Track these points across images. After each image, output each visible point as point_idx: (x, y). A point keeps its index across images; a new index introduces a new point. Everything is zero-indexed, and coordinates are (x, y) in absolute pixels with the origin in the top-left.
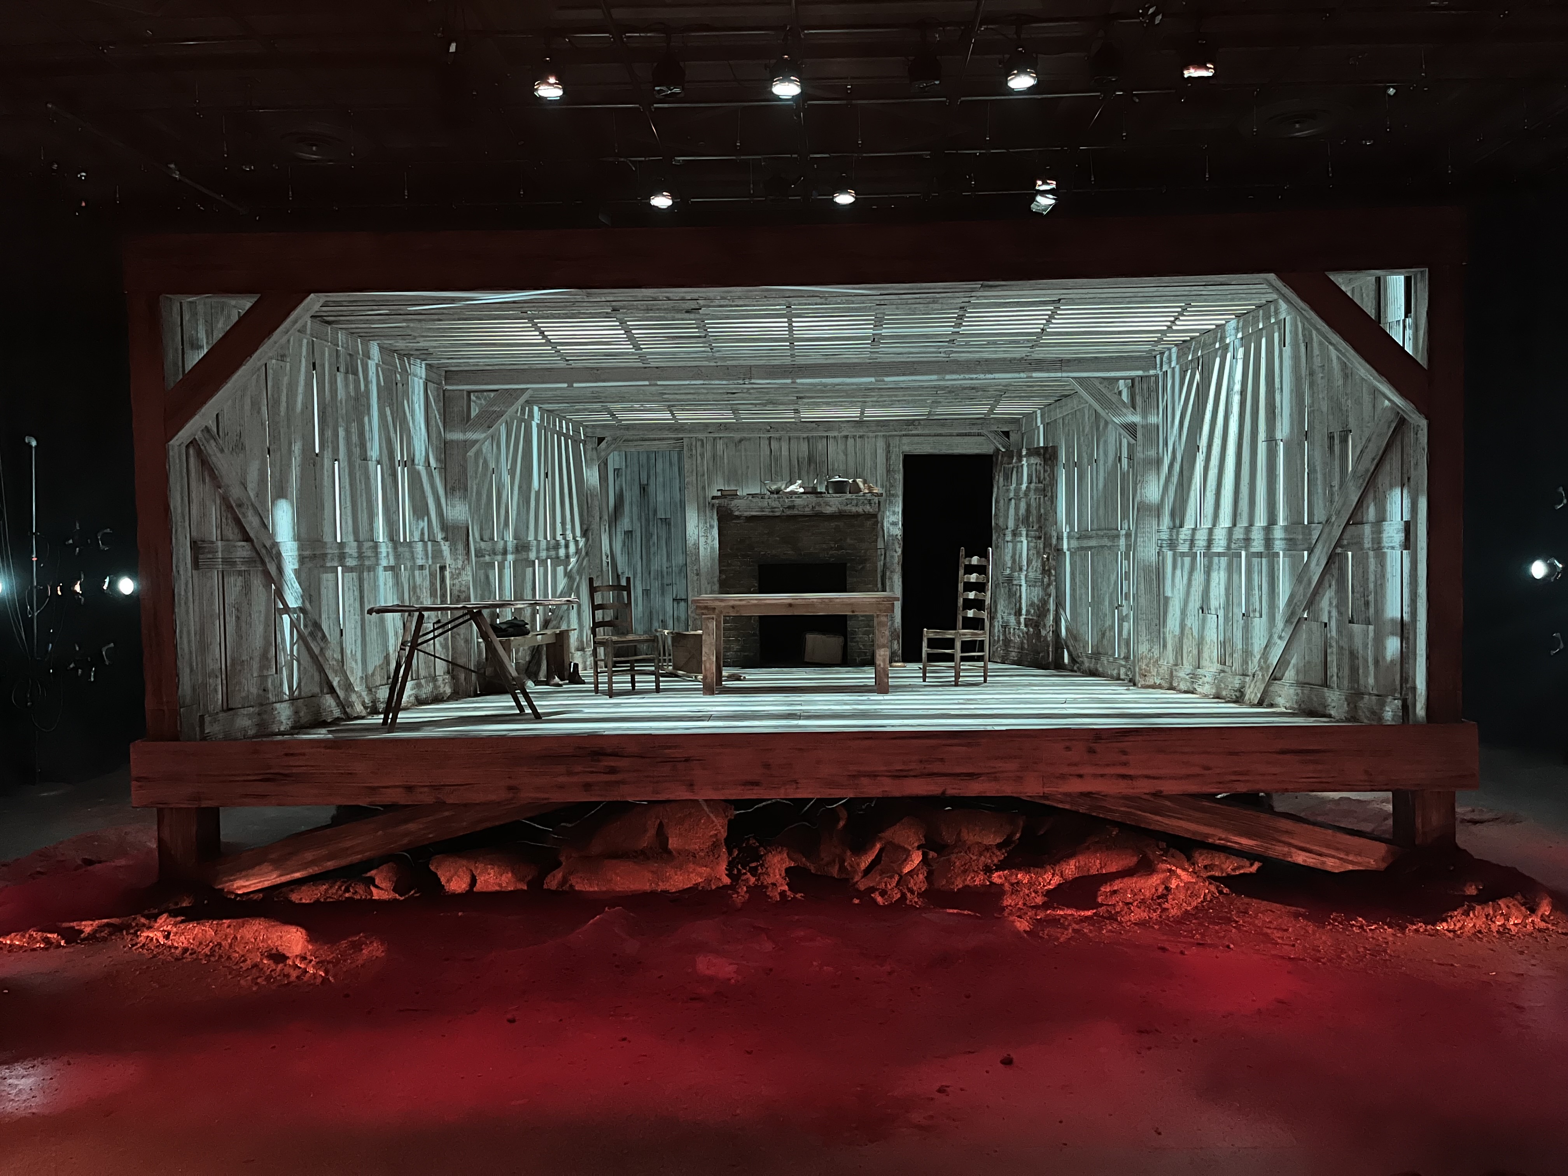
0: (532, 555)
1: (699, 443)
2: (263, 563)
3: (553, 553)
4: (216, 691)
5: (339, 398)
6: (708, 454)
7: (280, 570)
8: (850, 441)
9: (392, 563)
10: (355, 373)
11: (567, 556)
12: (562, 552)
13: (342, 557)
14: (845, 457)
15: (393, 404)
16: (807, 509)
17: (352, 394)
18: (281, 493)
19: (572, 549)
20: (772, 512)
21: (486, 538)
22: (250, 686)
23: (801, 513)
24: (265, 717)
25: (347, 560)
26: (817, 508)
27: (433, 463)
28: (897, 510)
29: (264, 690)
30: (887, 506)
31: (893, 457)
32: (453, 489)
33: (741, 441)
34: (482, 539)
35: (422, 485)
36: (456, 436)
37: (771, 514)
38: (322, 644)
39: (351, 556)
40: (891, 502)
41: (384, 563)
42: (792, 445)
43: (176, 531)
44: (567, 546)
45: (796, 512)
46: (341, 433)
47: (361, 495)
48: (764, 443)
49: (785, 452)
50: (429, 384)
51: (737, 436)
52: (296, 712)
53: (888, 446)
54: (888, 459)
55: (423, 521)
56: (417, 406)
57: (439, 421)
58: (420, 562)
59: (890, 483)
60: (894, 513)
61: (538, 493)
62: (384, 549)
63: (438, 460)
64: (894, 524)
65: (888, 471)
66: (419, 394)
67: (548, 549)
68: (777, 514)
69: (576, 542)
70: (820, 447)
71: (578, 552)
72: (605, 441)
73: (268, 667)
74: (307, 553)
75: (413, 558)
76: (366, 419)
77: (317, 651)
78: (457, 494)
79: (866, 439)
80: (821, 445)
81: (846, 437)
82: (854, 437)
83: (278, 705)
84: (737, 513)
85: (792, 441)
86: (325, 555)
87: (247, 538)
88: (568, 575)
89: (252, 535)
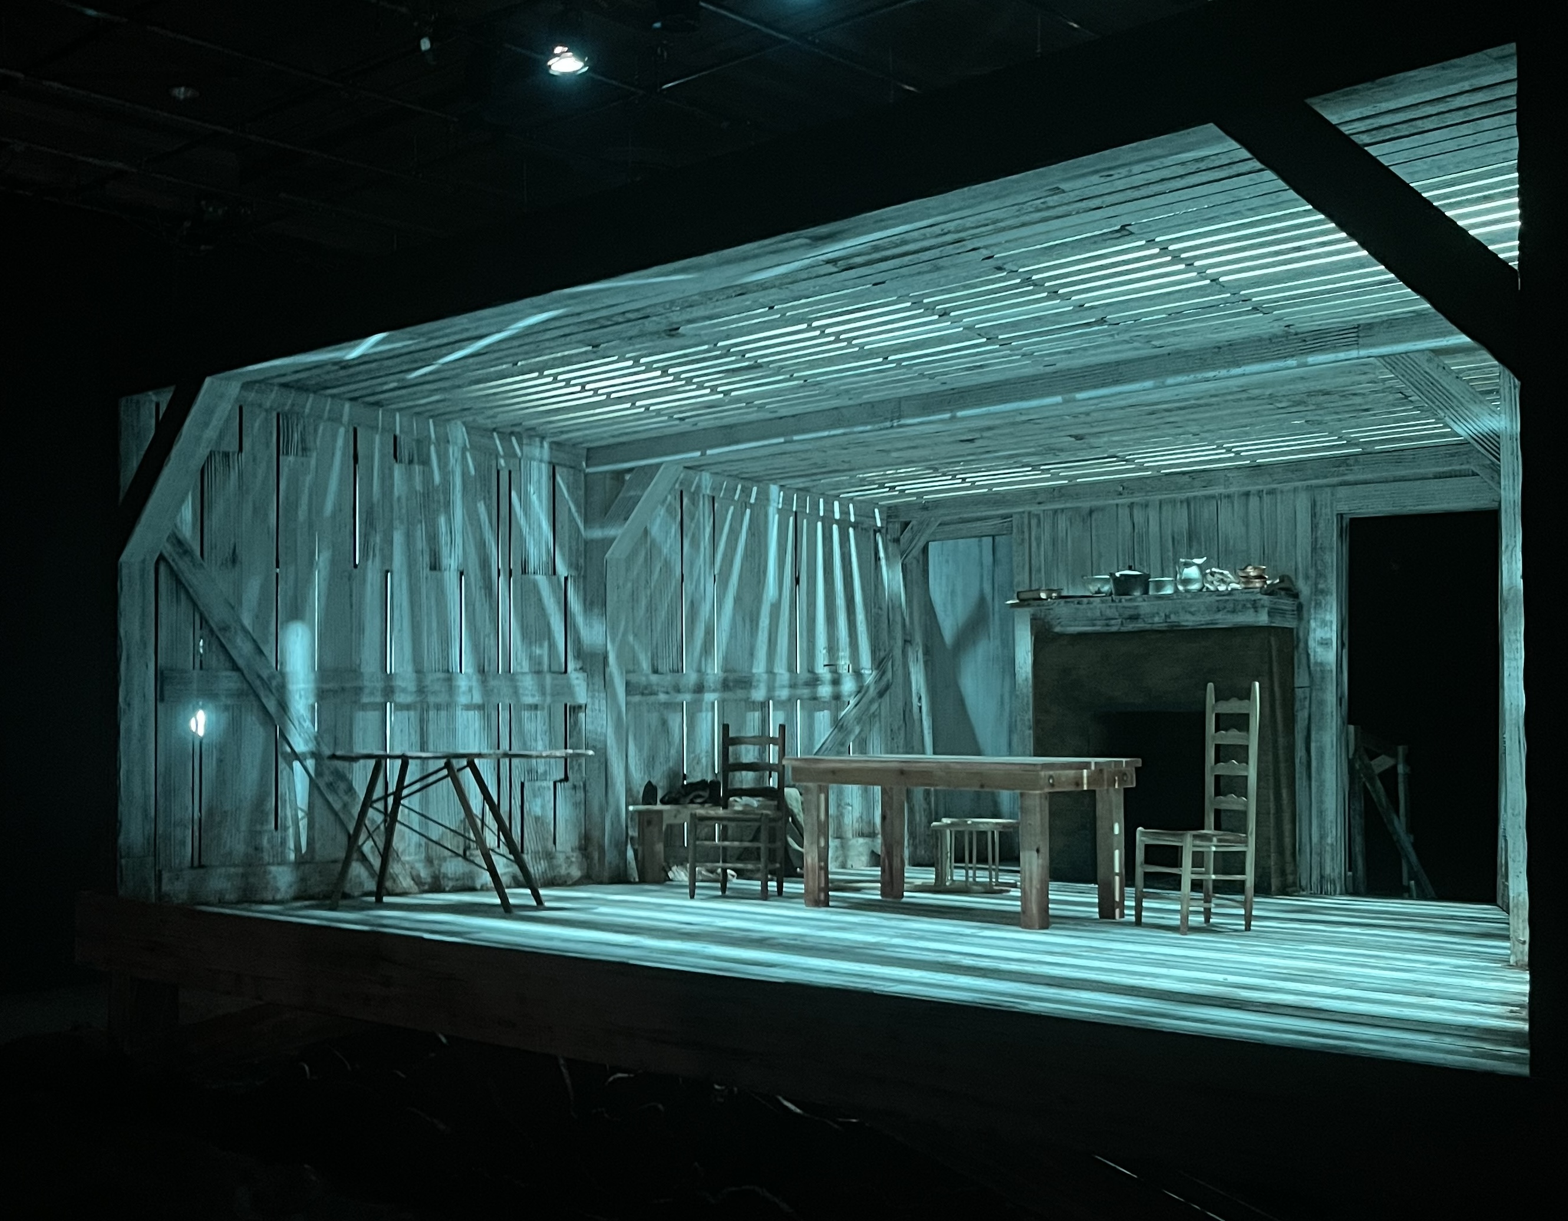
0: (759, 694)
1: (1034, 522)
2: (258, 697)
3: (806, 692)
4: (183, 843)
5: (396, 494)
6: (1046, 537)
7: (283, 706)
8: (1254, 501)
9: (477, 699)
10: (426, 462)
11: (837, 697)
12: (825, 691)
13: (389, 691)
14: (1243, 529)
15: (490, 498)
17: (419, 487)
18: (296, 613)
19: (848, 686)
21: (664, 667)
22: (233, 843)
24: (252, 880)
25: (397, 695)
27: (562, 570)
28: (1328, 617)
29: (256, 849)
30: (1312, 611)
32: (592, 604)
33: (1091, 512)
34: (655, 671)
35: (540, 600)
36: (597, 533)
38: (346, 798)
39: (404, 690)
41: (463, 699)
42: (1164, 513)
43: (128, 658)
44: (836, 682)
46: (398, 538)
47: (429, 615)
48: (1124, 513)
49: (1154, 528)
50: (557, 468)
52: (303, 880)
53: (1315, 504)
54: (1314, 527)
55: (541, 646)
56: (534, 498)
57: (576, 515)
58: (529, 700)
60: (1324, 624)
61: (776, 607)
62: (466, 682)
63: (573, 565)
64: (1325, 643)
65: (1314, 549)
66: (539, 481)
67: (793, 686)
69: (858, 674)
70: (1206, 515)
71: (861, 690)
72: (910, 526)
73: (263, 821)
74: (331, 685)
75: (516, 692)
76: (442, 520)
77: (337, 806)
78: (596, 611)
79: (1279, 496)
80: (1207, 512)
81: (1247, 494)
82: (1260, 493)
83: (273, 869)
84: (1057, 629)
86: (359, 690)
87: (235, 668)
88: (838, 725)
89: (241, 663)
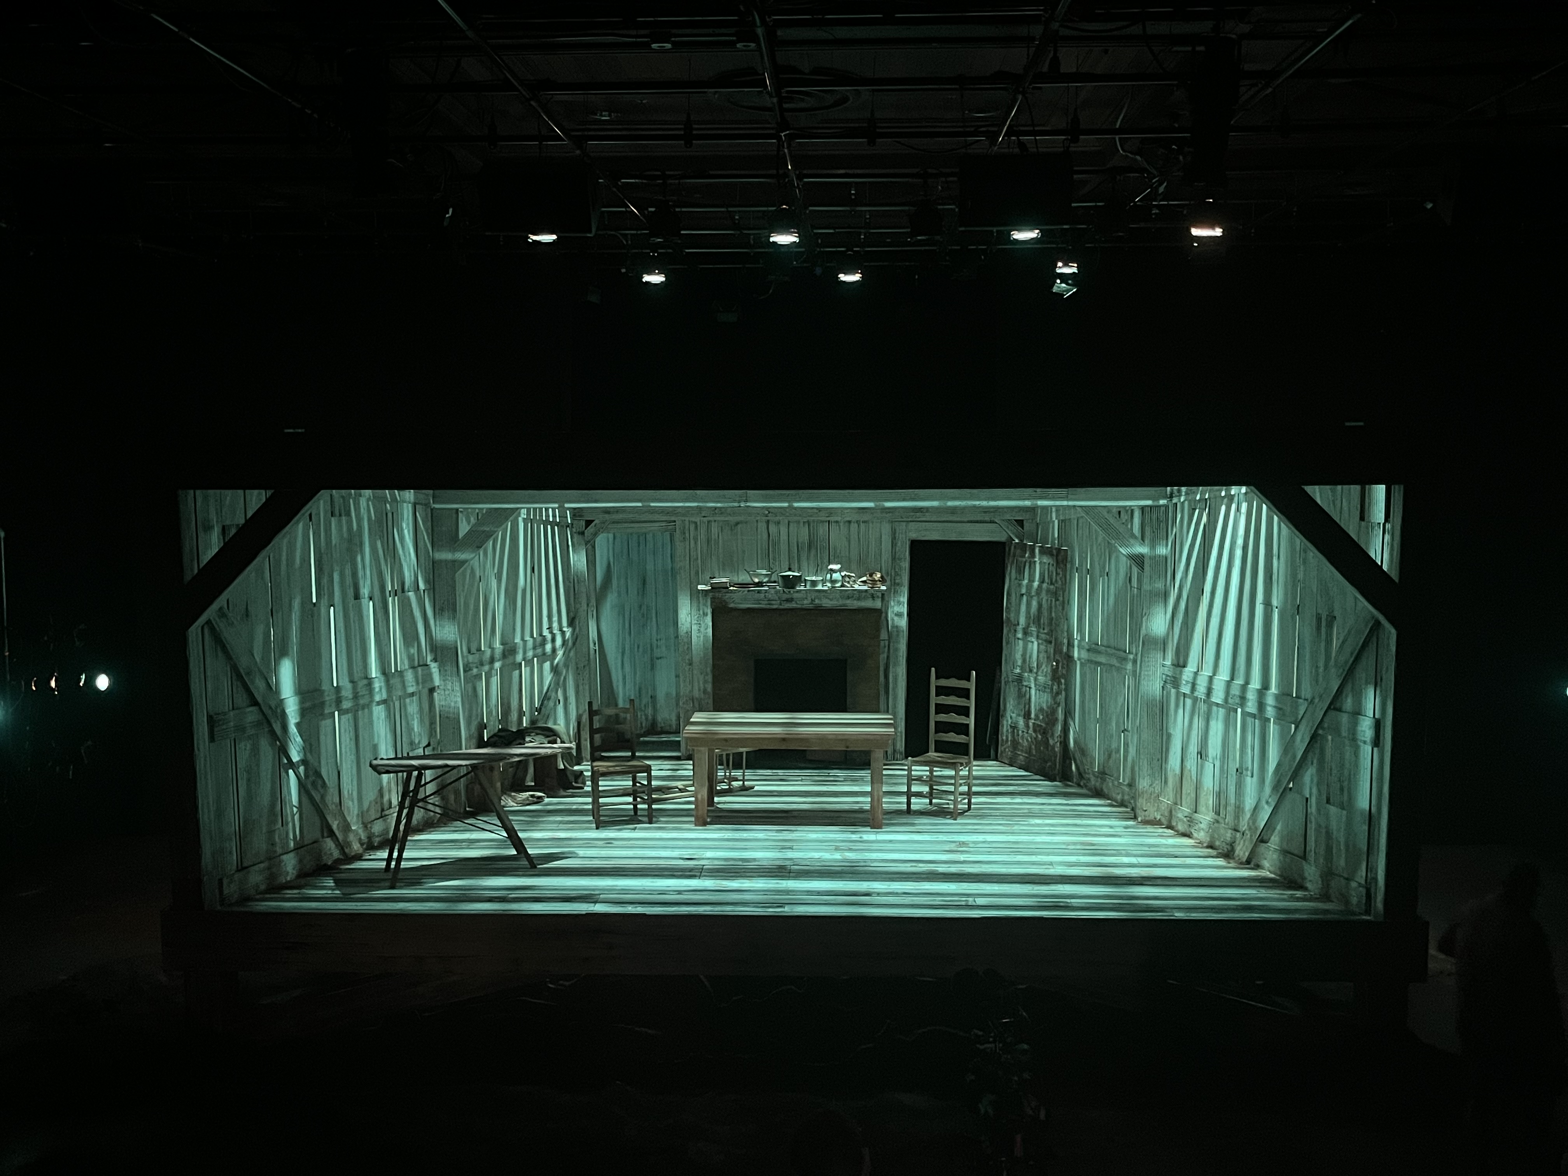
0: (519, 658)
1: (692, 527)
2: (270, 724)
3: (539, 651)
4: (231, 853)
5: (334, 542)
6: (702, 536)
7: (285, 727)
8: (854, 526)
9: (385, 696)
10: (348, 514)
11: (554, 650)
12: (548, 647)
13: (339, 701)
14: (847, 544)
15: (383, 537)
16: (805, 602)
17: (345, 535)
18: (283, 652)
19: (559, 641)
20: (769, 604)
21: (473, 650)
22: (259, 844)
23: (799, 606)
24: (274, 870)
25: (343, 703)
26: (817, 601)
27: (422, 586)
28: (902, 599)
29: (272, 844)
30: (892, 595)
31: (899, 544)
32: (442, 610)
33: (737, 524)
34: (469, 652)
35: (412, 611)
36: (445, 555)
37: (768, 607)
38: (322, 791)
39: (347, 698)
40: (896, 592)
41: (377, 698)
42: (791, 528)
43: (196, 710)
44: (553, 640)
45: (793, 605)
46: (336, 577)
47: (355, 636)
48: (762, 526)
49: (784, 537)
50: (417, 506)
51: (733, 519)
52: (300, 861)
53: (894, 533)
54: (894, 545)
55: (413, 647)
56: (406, 532)
57: (427, 541)
58: (411, 690)
59: (896, 572)
60: (899, 603)
61: (524, 591)
62: (378, 684)
63: (427, 581)
64: (899, 615)
65: (894, 559)
66: (408, 519)
67: (534, 648)
68: (775, 607)
69: (563, 633)
70: (821, 531)
71: (564, 643)
72: (593, 524)
73: (274, 822)
74: (308, 704)
75: (404, 687)
76: (359, 558)
77: (317, 798)
78: (446, 614)
79: (871, 525)
80: (822, 530)
81: (850, 522)
82: (858, 522)
83: (284, 857)
84: (732, 605)
85: (791, 524)
86: (323, 704)
87: (255, 703)
88: (555, 670)
89: (259, 699)
